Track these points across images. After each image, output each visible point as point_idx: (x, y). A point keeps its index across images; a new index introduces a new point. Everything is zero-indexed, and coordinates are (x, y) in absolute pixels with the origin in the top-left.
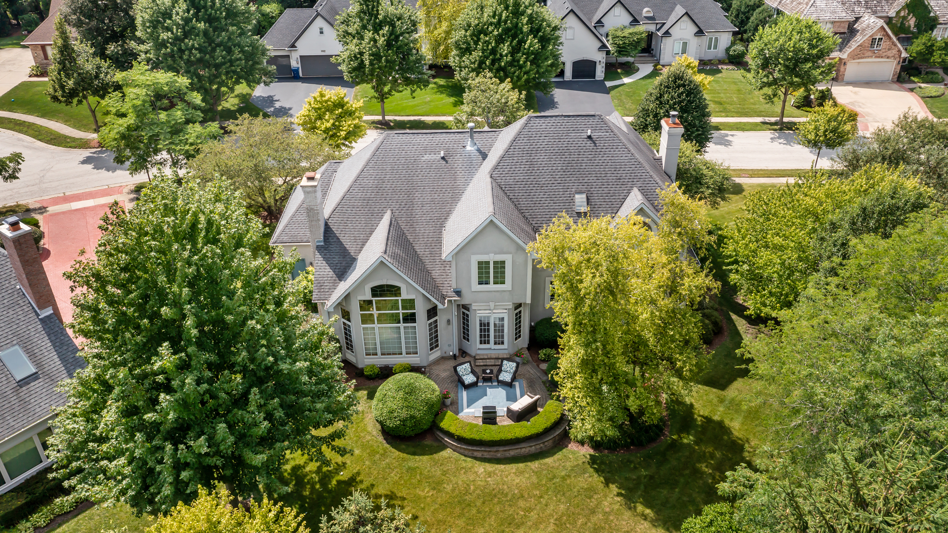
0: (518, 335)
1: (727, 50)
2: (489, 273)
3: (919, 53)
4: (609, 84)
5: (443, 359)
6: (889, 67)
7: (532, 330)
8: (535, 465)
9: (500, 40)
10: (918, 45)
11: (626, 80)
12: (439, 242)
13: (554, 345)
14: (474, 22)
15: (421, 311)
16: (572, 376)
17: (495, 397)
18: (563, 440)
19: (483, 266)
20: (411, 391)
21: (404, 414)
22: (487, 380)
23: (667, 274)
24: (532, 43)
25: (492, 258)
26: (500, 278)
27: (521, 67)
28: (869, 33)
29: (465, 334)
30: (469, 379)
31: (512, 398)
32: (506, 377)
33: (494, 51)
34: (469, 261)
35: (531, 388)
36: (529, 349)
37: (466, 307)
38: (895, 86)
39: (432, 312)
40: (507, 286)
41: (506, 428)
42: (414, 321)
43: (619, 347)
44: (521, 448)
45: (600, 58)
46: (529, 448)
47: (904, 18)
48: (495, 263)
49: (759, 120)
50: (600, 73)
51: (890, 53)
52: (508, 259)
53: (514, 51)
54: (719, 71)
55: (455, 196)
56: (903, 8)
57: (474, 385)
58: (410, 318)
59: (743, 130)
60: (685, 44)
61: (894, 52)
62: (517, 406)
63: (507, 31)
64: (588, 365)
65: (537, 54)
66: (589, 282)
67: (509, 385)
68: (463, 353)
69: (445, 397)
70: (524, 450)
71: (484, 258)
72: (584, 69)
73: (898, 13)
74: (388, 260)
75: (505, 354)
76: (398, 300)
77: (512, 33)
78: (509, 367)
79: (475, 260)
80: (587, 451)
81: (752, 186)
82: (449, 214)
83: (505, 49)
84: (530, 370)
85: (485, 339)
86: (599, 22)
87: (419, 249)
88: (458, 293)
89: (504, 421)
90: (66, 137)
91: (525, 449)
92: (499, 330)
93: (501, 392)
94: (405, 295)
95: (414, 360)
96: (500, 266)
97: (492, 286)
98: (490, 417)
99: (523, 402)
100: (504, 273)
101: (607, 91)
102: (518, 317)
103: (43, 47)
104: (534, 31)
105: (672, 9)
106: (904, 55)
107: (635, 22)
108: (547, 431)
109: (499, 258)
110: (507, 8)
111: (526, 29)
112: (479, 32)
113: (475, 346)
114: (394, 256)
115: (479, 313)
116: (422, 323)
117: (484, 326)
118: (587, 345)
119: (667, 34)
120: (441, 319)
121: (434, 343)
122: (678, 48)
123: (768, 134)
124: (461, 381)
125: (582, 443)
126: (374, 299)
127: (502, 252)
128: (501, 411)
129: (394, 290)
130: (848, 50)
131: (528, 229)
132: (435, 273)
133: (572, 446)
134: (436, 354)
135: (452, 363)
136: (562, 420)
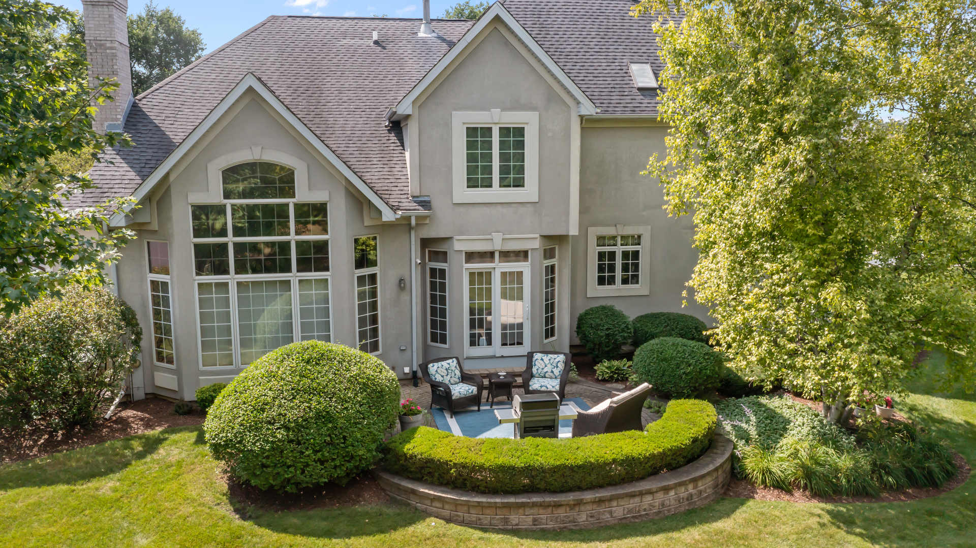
2: (489, 157)
15: (340, 240)
18: (739, 480)
19: (477, 141)
25: (496, 119)
26: (513, 173)
30: (460, 390)
34: (448, 126)
37: (439, 248)
40: (530, 191)
42: (323, 265)
44: (641, 494)
46: (660, 496)
48: (505, 131)
52: (529, 121)
57: (472, 402)
58: (315, 258)
70: (648, 499)
71: (479, 118)
76: (287, 205)
79: (460, 123)
88: (424, 204)
94: (304, 192)
96: (513, 141)
97: (496, 193)
100: (522, 158)
109: (511, 119)
116: (343, 274)
120: (385, 275)
126: (229, 203)
127: (517, 106)
129: (278, 179)
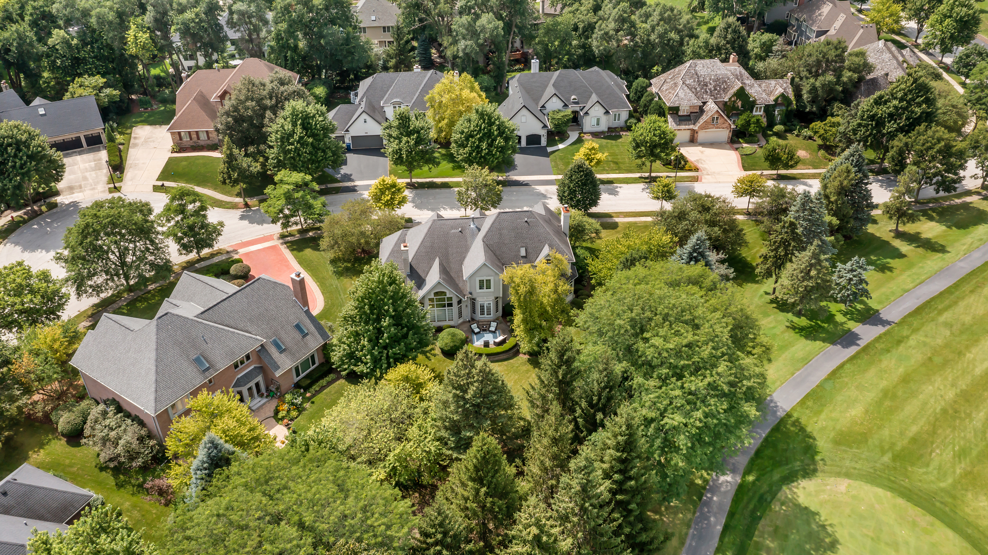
0: (497, 311)
1: (626, 122)
2: (484, 284)
3: (742, 125)
4: (549, 149)
5: (464, 322)
6: (724, 134)
7: (503, 308)
8: (506, 363)
9: (481, 140)
10: (741, 121)
11: (561, 146)
12: (461, 271)
13: (512, 314)
14: (466, 130)
15: (455, 301)
16: (519, 327)
17: (488, 337)
18: (517, 353)
19: (481, 282)
20: (454, 335)
21: (452, 344)
22: (484, 330)
23: (553, 285)
24: (500, 141)
25: (485, 278)
26: (489, 287)
27: (493, 155)
28: (710, 114)
29: (474, 311)
30: (477, 330)
31: (495, 337)
32: (492, 329)
33: (478, 147)
34: (475, 280)
35: (504, 333)
36: (503, 316)
37: (474, 299)
38: (728, 146)
39: (460, 302)
40: (492, 290)
41: (493, 348)
42: (452, 306)
43: (536, 315)
44: (500, 356)
45: (543, 133)
47: (734, 102)
48: (486, 280)
49: (638, 175)
50: (544, 142)
51: (724, 126)
52: (492, 279)
53: (490, 145)
54: (620, 137)
55: (466, 249)
56: (733, 96)
57: (479, 333)
58: (450, 305)
59: (627, 183)
60: (598, 120)
61: (727, 125)
62: (498, 340)
63: (484, 135)
64: (525, 321)
65: (502, 147)
66: (523, 290)
67: (494, 332)
68: (473, 319)
69: (467, 338)
71: (482, 278)
72: (533, 139)
73: (730, 99)
74: (442, 281)
75: (491, 319)
76: (445, 297)
77: (488, 135)
78: (494, 324)
79: (478, 279)
80: (527, 357)
81: (623, 223)
82: (464, 258)
83: (484, 145)
84: (503, 326)
85: (482, 313)
86: (543, 106)
87: (453, 274)
88: (471, 293)
89: (492, 346)
90: (222, 201)
91: (502, 357)
92: (489, 309)
93: (491, 335)
94: (448, 295)
95: (452, 323)
96: (488, 281)
97: (485, 290)
98: (486, 344)
99: (500, 339)
100: (490, 284)
101: (547, 155)
102: (497, 302)
103: (179, 133)
104: (501, 134)
105: (590, 97)
106: (733, 126)
107: (566, 105)
108: (510, 349)
109: (488, 278)
110: (484, 120)
111: (496, 133)
112: (470, 136)
113: (478, 316)
114: (444, 279)
115: (480, 301)
116: (455, 308)
117: (482, 307)
118: (524, 314)
119: (587, 113)
120: (463, 305)
121: (460, 315)
122: (594, 122)
123: (642, 186)
124: (473, 331)
125: (525, 354)
126: (435, 297)
127: (489, 276)
128: (491, 342)
129: (444, 293)
130: (698, 125)
131: (500, 265)
132: (460, 285)
133: (521, 355)
134: (461, 321)
135: (468, 324)
136: (516, 345)
